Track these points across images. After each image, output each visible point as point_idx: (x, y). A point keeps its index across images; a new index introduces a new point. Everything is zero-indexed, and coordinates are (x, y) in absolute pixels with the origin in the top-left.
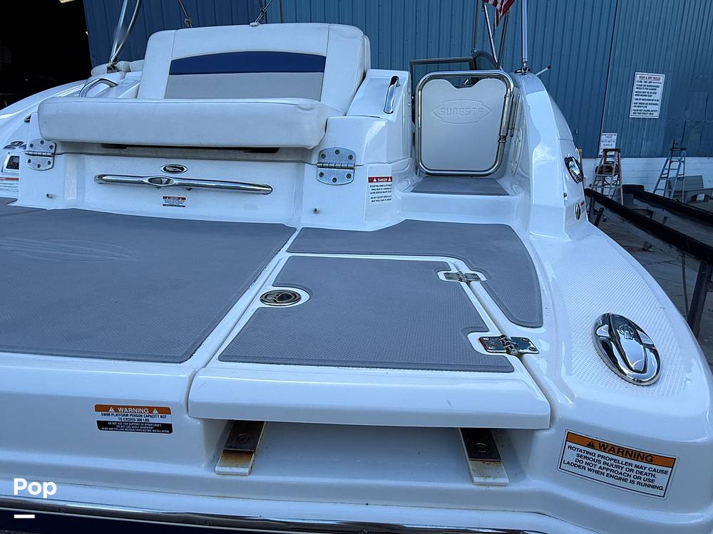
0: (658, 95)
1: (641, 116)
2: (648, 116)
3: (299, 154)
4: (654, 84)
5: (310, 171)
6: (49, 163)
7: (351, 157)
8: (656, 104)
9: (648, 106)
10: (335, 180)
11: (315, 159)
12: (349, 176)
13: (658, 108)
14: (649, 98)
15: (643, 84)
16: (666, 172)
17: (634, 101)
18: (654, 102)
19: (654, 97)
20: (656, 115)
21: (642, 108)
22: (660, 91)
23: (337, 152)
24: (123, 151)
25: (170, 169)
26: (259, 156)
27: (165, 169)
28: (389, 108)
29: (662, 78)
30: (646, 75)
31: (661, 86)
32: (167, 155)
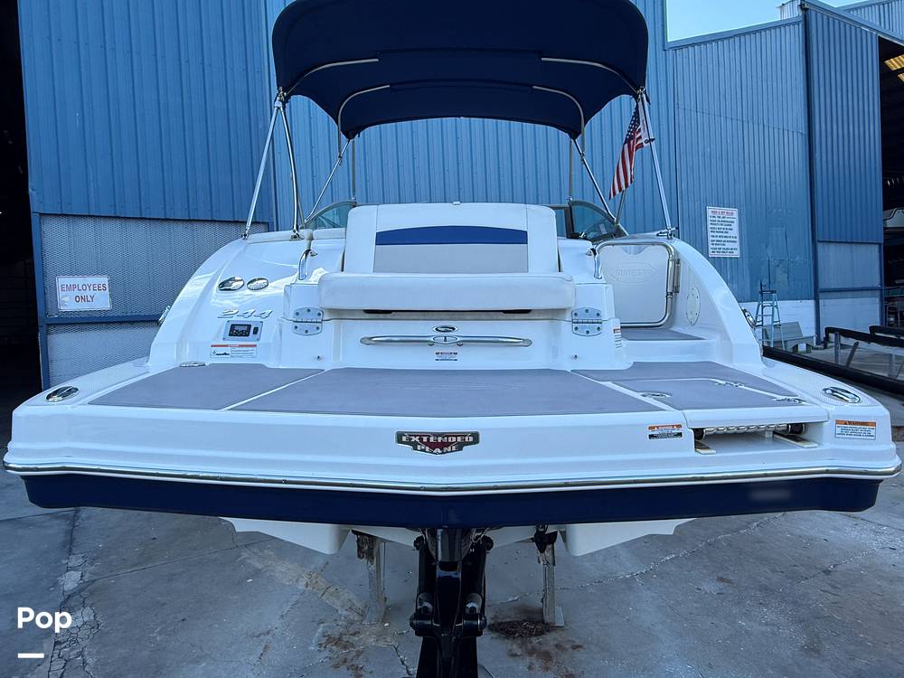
0: (735, 232)
1: (721, 255)
2: (728, 255)
3: (554, 314)
4: (729, 220)
5: (566, 326)
6: (318, 328)
7: (598, 315)
8: (735, 242)
9: (726, 243)
10: (588, 332)
11: (568, 317)
12: (599, 329)
13: (737, 245)
14: (726, 235)
15: (717, 219)
16: (759, 319)
17: (710, 238)
18: (731, 239)
19: (730, 233)
20: (737, 254)
21: (720, 246)
22: (735, 226)
23: (587, 311)
24: (388, 316)
25: (443, 329)
26: (517, 316)
27: (437, 329)
28: (598, 275)
29: (735, 212)
30: (717, 209)
31: (736, 221)
32: (435, 318)
